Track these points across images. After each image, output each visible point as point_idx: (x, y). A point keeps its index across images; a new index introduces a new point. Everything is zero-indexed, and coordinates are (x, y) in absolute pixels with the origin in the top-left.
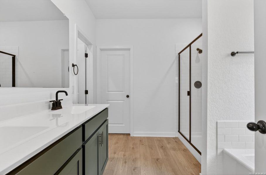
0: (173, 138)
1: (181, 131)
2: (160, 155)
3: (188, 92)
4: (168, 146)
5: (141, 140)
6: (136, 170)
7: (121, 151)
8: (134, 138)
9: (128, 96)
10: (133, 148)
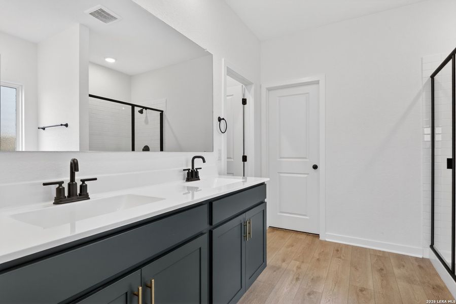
0: (417, 259)
1: (435, 246)
2: (371, 283)
3: (449, 160)
4: (397, 271)
5: (339, 249)
6: (312, 296)
7: (294, 260)
8: (325, 244)
9: (315, 167)
10: (318, 260)
